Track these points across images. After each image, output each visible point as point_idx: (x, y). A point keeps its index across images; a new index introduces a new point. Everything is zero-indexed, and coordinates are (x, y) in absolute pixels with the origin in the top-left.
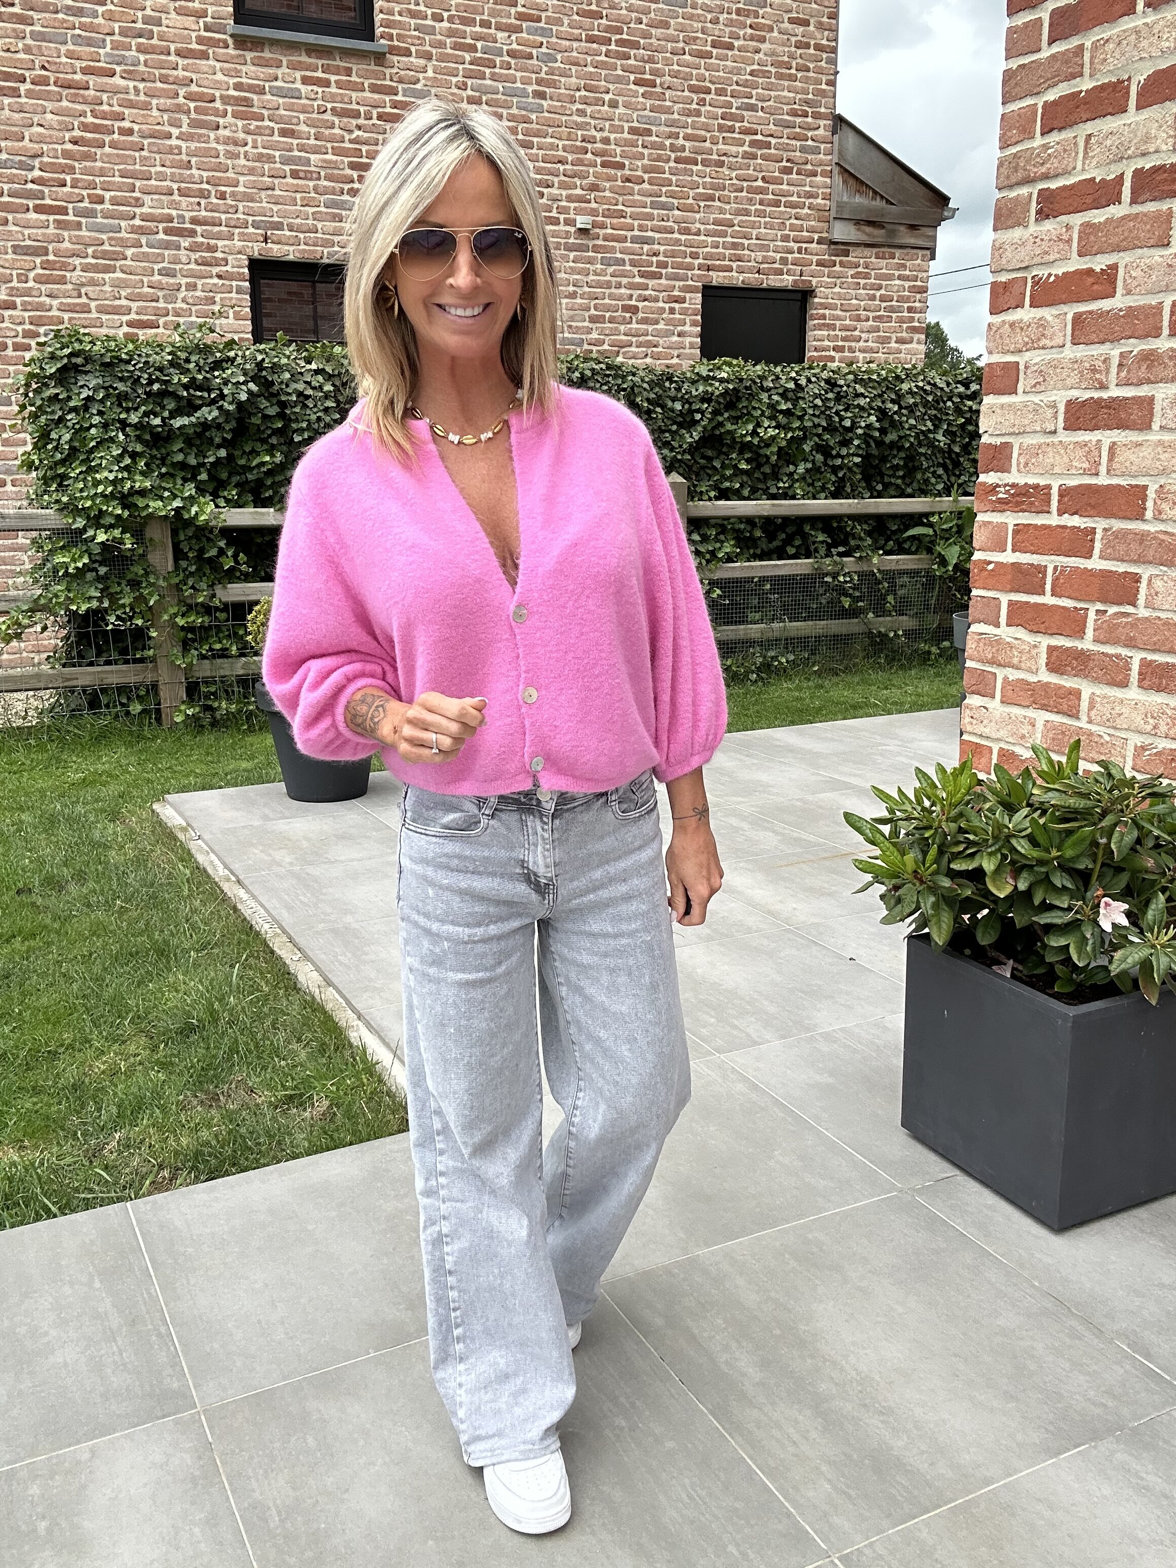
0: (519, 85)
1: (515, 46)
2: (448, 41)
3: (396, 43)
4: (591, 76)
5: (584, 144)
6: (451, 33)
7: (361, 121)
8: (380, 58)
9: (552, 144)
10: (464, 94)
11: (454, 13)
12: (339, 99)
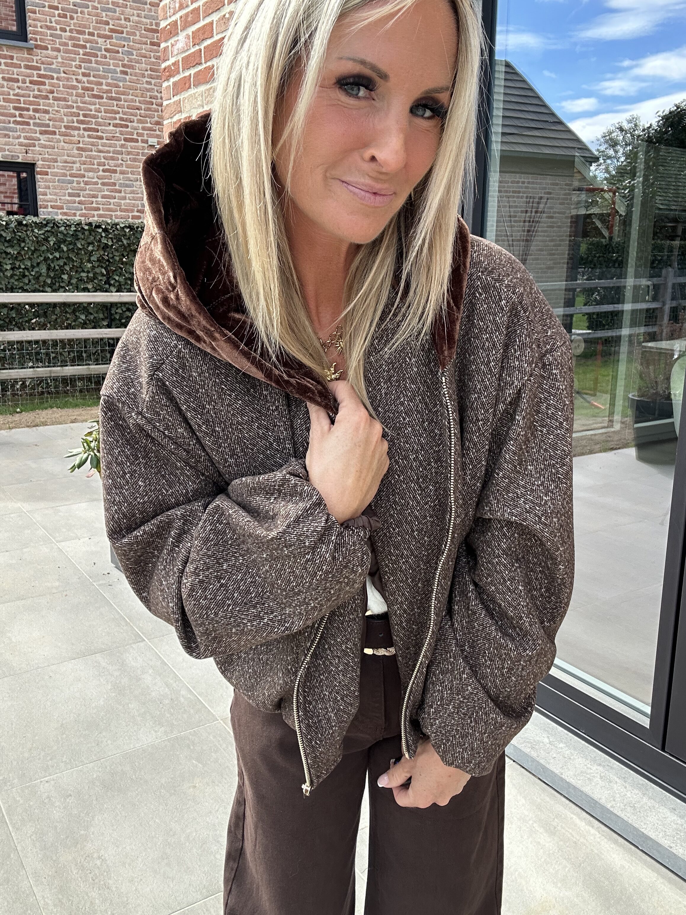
0: (112, 67)
1: (109, 46)
2: (70, 42)
3: (39, 43)
4: (153, 63)
5: (151, 100)
6: (71, 38)
7: (20, 84)
8: (30, 50)
9: (132, 99)
10: (80, 71)
11: (72, 27)
12: (6, 72)
